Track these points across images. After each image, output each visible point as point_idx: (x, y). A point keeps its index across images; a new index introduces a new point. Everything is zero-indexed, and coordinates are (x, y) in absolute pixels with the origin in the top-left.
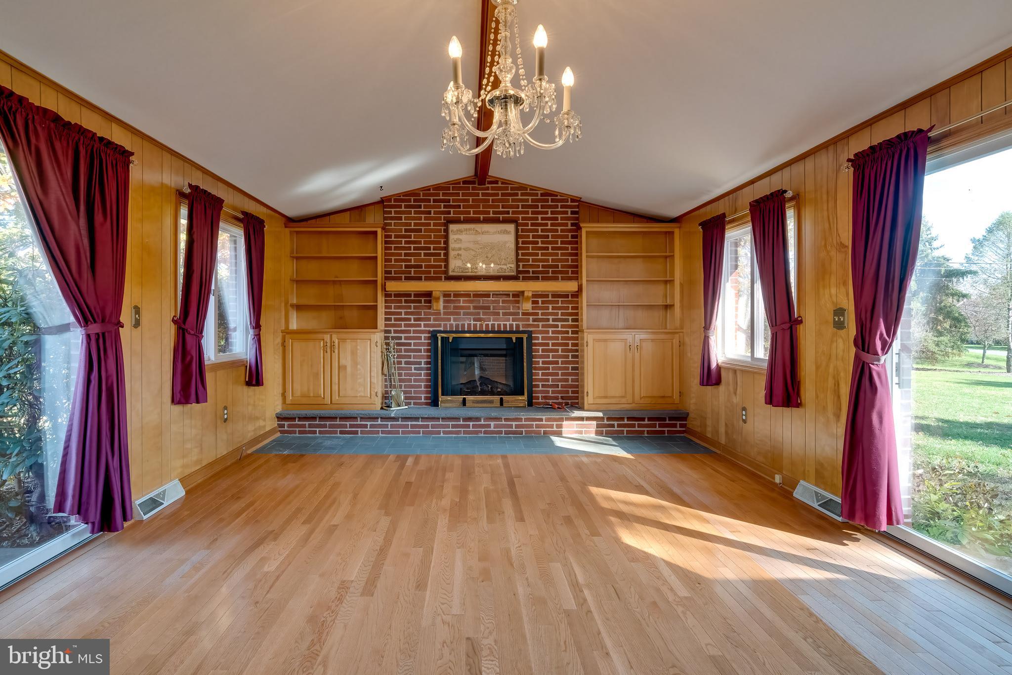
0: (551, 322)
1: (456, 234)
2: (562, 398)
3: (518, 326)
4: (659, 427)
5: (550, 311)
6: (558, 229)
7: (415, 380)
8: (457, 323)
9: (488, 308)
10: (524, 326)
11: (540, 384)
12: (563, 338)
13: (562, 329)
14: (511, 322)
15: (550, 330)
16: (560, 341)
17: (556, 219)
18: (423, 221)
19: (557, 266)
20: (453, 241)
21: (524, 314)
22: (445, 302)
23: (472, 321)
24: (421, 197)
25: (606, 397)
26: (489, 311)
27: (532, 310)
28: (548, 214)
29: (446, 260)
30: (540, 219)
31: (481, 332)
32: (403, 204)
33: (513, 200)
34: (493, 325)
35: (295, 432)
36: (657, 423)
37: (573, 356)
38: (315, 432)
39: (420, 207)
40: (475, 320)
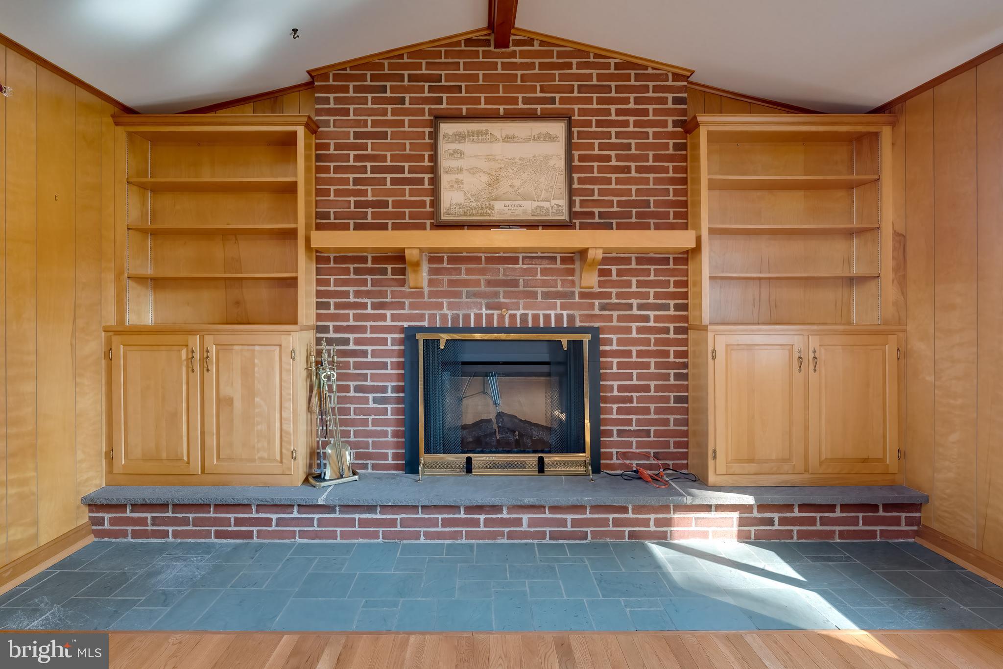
0: (635, 311)
1: (452, 142)
2: (657, 456)
3: (571, 318)
4: (864, 524)
5: (634, 289)
6: (647, 133)
7: (375, 423)
8: (455, 312)
9: (515, 284)
10: (584, 318)
11: (615, 429)
12: (658, 342)
13: (657, 325)
14: (559, 311)
15: (634, 325)
16: (652, 348)
17: (645, 112)
18: (389, 117)
19: (647, 204)
20: (447, 155)
21: (583, 295)
22: (432, 271)
23: (484, 309)
24: (386, 71)
25: (751, 460)
26: (516, 289)
27: (600, 287)
28: (629, 103)
29: (435, 192)
30: (613, 112)
31: (501, 330)
32: (351, 85)
33: (562, 77)
34: (524, 317)
35: (124, 534)
36: (861, 515)
37: (678, 377)
38: (165, 534)
39: (383, 89)
40: (488, 307)
